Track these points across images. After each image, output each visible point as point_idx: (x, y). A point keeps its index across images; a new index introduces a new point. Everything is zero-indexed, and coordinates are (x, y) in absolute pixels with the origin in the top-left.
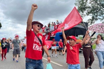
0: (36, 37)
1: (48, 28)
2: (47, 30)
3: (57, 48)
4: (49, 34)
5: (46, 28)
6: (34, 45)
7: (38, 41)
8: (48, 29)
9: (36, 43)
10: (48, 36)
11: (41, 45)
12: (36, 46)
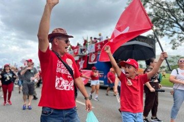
1: (83, 48)
2: (82, 50)
3: (100, 83)
5: (80, 48)
6: (57, 79)
7: (63, 71)
8: (84, 50)
9: (60, 75)
11: (71, 77)
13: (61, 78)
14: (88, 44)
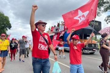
0: (41, 37)
1: (57, 28)
4: (58, 34)
5: (55, 28)
6: (39, 44)
7: (43, 41)
9: (41, 43)
10: (57, 36)
11: (46, 44)
12: (41, 45)
13: (41, 44)
14: (60, 25)
